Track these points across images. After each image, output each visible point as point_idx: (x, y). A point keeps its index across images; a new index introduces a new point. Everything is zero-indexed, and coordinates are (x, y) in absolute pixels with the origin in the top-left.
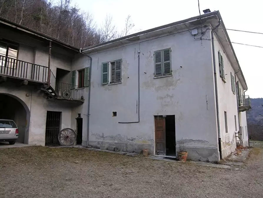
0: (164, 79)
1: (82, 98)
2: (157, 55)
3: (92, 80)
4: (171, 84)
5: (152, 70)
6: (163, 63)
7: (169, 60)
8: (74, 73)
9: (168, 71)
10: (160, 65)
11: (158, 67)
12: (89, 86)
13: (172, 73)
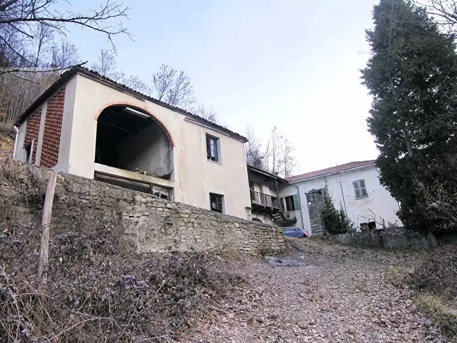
0: (363, 200)
1: (295, 218)
2: (355, 184)
3: (302, 204)
4: (368, 202)
5: (354, 194)
6: (360, 189)
7: (364, 186)
8: (282, 199)
9: (365, 194)
10: (359, 190)
11: (357, 192)
12: (300, 209)
13: (368, 195)
